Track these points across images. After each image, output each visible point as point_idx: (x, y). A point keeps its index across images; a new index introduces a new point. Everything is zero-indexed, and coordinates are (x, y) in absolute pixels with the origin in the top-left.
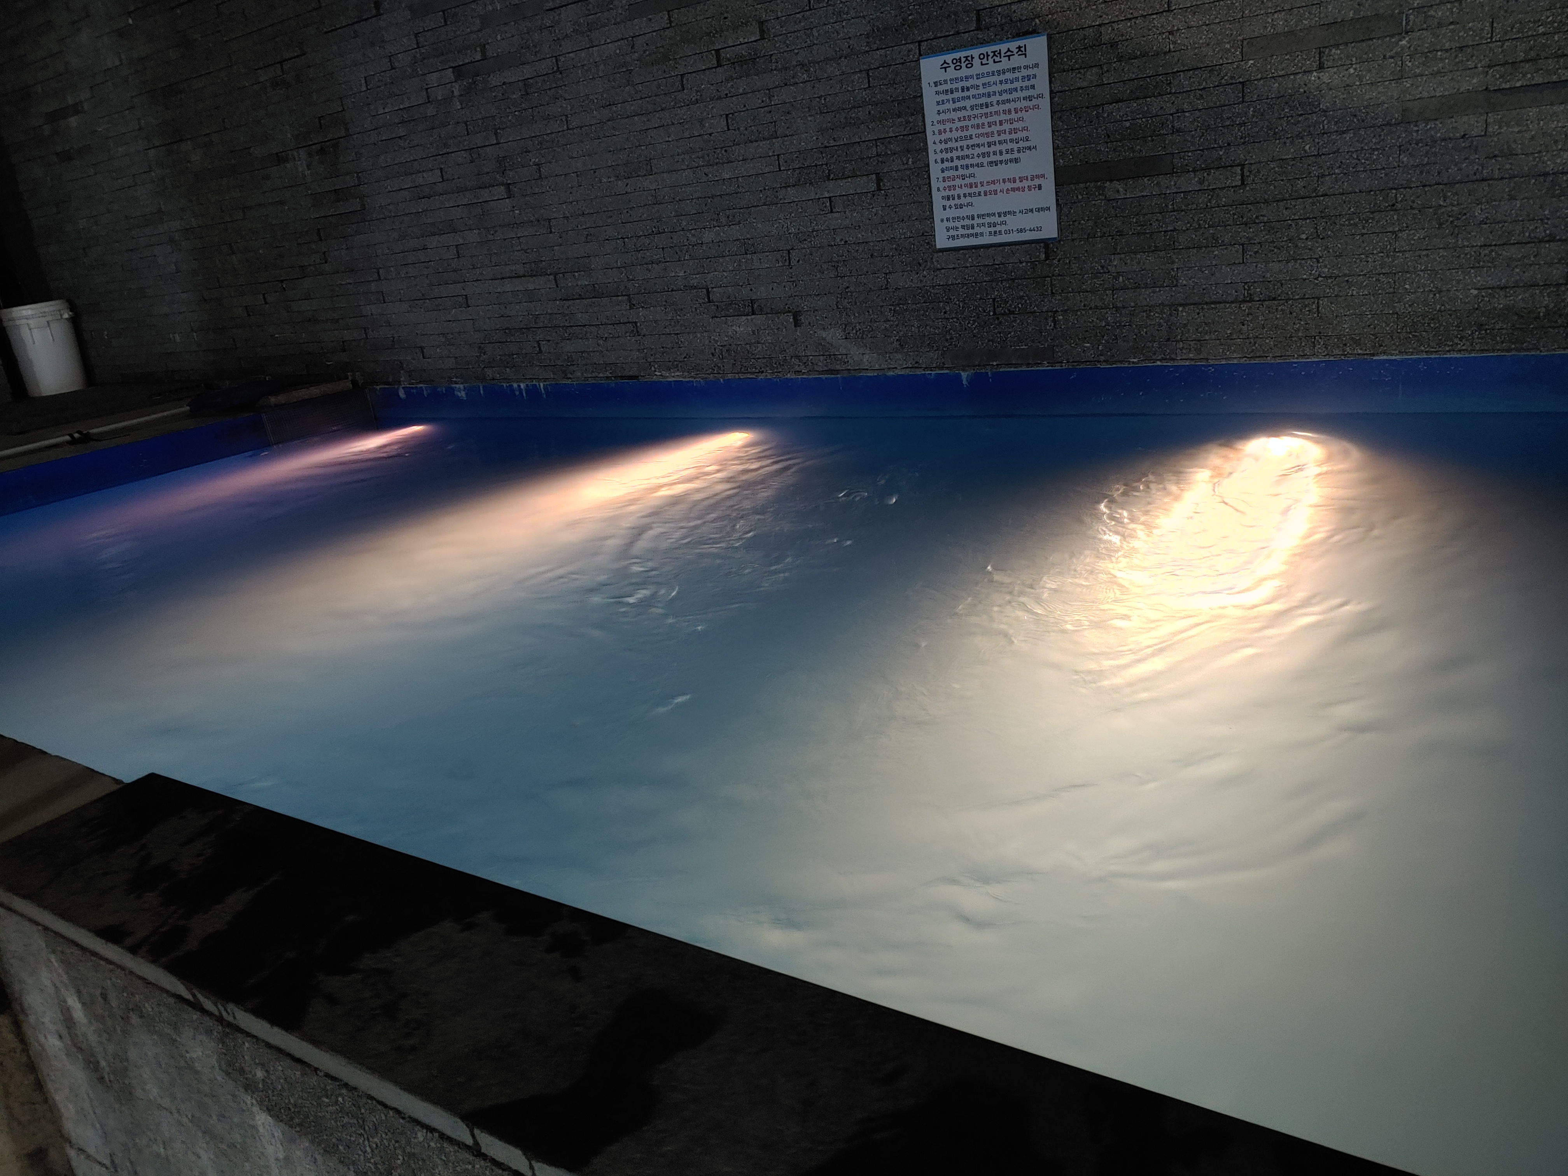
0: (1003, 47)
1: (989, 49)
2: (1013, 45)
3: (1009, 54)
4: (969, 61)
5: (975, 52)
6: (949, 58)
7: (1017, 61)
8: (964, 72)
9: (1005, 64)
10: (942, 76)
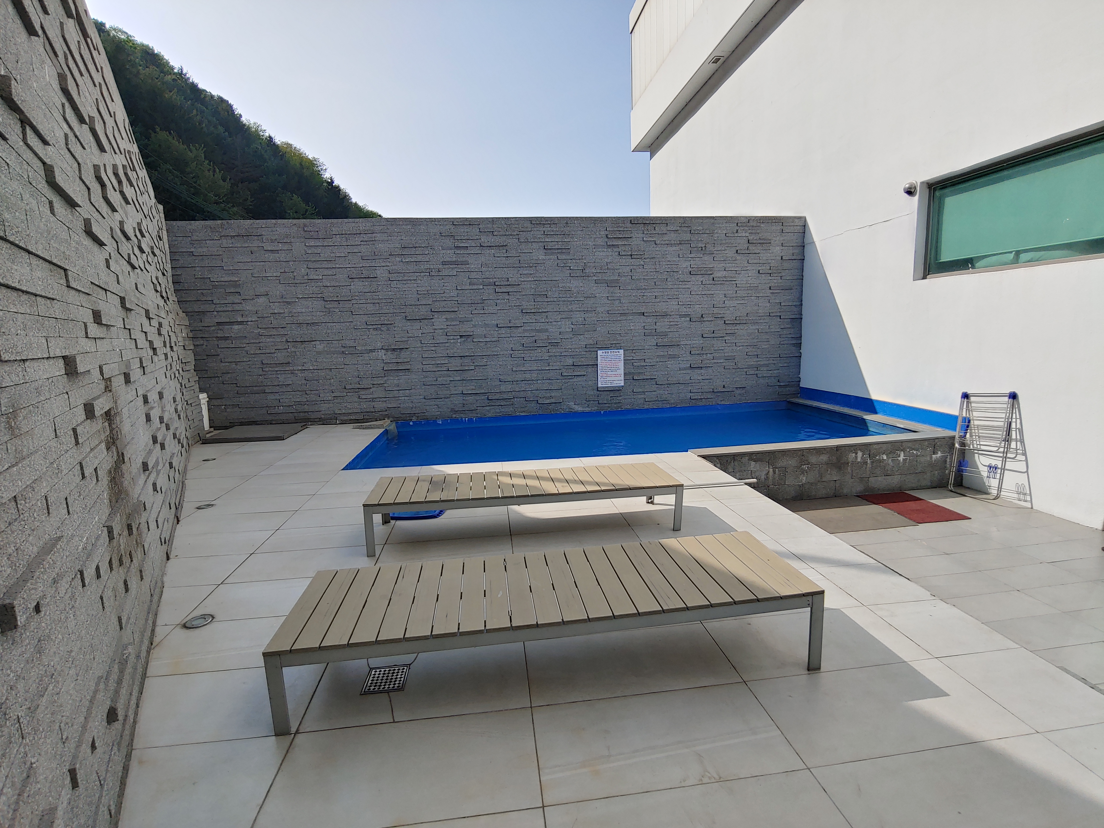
0: (615, 351)
1: (612, 351)
2: (617, 351)
3: (616, 352)
4: (608, 352)
5: (609, 351)
6: (604, 351)
7: (617, 353)
8: (607, 354)
9: (615, 354)
10: (602, 354)
